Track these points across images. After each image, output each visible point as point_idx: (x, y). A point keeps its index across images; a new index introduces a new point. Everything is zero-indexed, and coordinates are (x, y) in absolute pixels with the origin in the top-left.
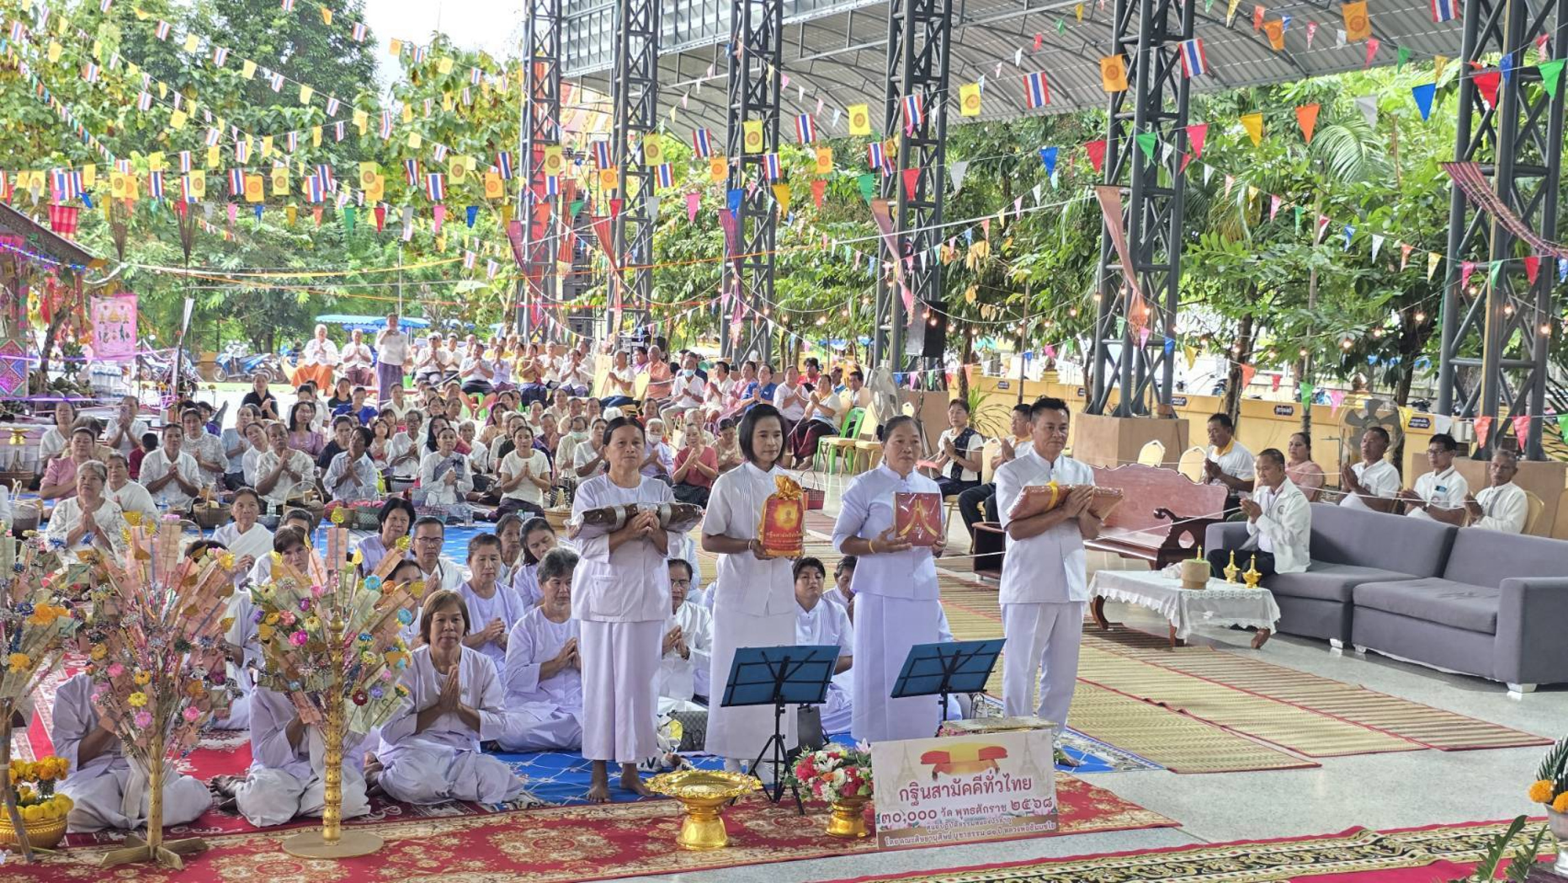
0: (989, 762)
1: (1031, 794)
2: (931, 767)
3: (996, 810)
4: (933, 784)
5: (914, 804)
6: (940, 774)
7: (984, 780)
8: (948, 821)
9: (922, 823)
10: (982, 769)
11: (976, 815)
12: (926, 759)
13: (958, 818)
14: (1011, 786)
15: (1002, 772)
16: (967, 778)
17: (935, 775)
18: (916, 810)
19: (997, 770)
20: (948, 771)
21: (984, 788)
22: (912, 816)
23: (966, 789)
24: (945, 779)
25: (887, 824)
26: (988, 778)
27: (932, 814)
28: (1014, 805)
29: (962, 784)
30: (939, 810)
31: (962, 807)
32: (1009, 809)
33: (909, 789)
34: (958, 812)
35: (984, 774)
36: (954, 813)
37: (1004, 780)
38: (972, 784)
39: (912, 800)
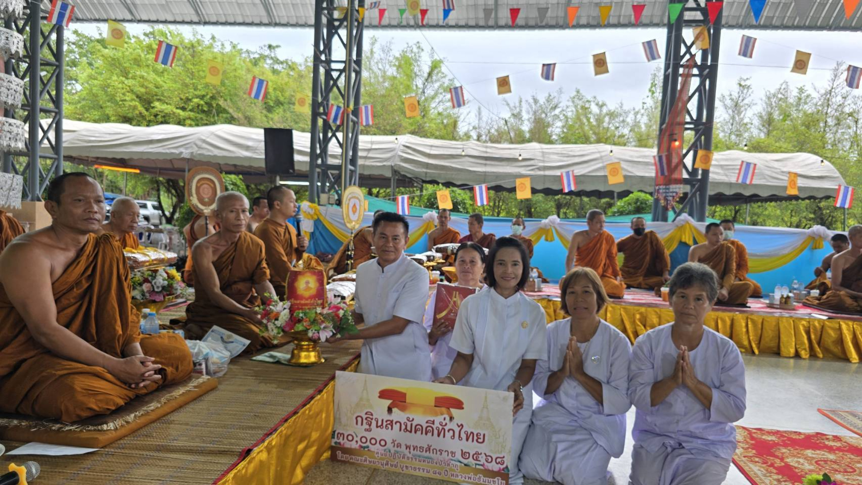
0: (444, 410)
1: (483, 448)
2: (388, 402)
3: (445, 454)
4: (387, 417)
5: (366, 430)
6: (395, 410)
7: (437, 424)
8: (396, 452)
9: (372, 448)
10: (436, 414)
11: (424, 454)
12: (384, 394)
13: (407, 452)
14: (463, 436)
15: (455, 421)
16: (420, 419)
17: (390, 410)
18: (369, 435)
19: (451, 418)
20: (403, 409)
21: (436, 432)
22: (364, 440)
23: (417, 429)
24: (397, 415)
25: (341, 440)
26: (441, 424)
27: (383, 443)
28: (464, 454)
29: (414, 423)
30: (389, 441)
31: (411, 443)
32: (458, 456)
33: (364, 417)
34: (408, 447)
35: (438, 419)
36: (403, 447)
37: (457, 430)
38: (425, 425)
39: (366, 426)
